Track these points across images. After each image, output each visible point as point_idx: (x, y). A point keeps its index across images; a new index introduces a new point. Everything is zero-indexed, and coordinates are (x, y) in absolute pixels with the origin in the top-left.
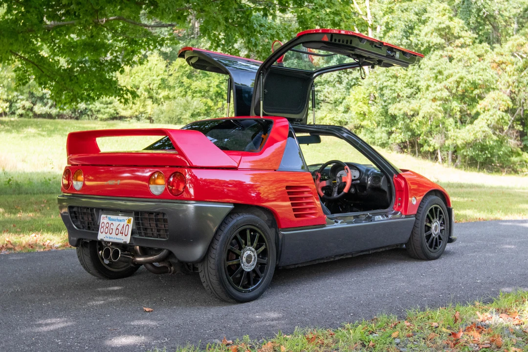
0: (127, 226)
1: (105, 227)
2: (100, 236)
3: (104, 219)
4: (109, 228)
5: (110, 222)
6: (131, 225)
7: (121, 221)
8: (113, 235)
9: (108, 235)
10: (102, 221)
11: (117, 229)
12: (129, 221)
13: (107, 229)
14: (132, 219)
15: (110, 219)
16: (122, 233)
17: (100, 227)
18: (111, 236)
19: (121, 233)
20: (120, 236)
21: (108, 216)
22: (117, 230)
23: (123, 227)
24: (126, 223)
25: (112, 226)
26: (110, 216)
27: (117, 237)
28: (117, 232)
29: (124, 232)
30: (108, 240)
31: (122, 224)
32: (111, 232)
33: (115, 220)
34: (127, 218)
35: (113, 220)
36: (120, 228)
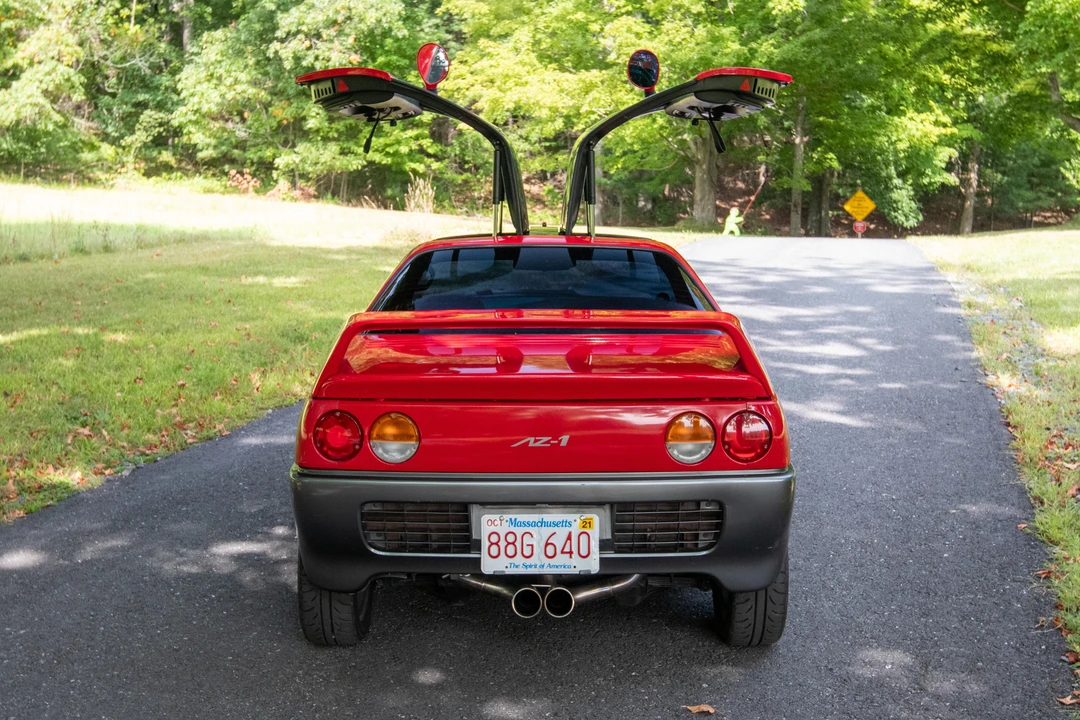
1: (503, 544)
2: (489, 566)
3: (489, 525)
4: (518, 544)
5: (519, 531)
6: (595, 533)
7: (556, 525)
8: (539, 558)
9: (519, 559)
10: (485, 529)
11: (547, 544)
12: (587, 524)
13: (511, 548)
14: (595, 518)
15: (514, 523)
16: (571, 553)
17: (485, 544)
18: (528, 562)
19: (563, 552)
20: (561, 559)
21: (507, 517)
22: (550, 548)
23: (569, 538)
24: (576, 529)
25: (527, 538)
26: (513, 517)
27: (552, 562)
28: (550, 552)
29: (575, 550)
30: (521, 571)
31: (562, 533)
32: (527, 552)
33: (535, 524)
34: (577, 516)
35: (529, 524)
36: (559, 541)
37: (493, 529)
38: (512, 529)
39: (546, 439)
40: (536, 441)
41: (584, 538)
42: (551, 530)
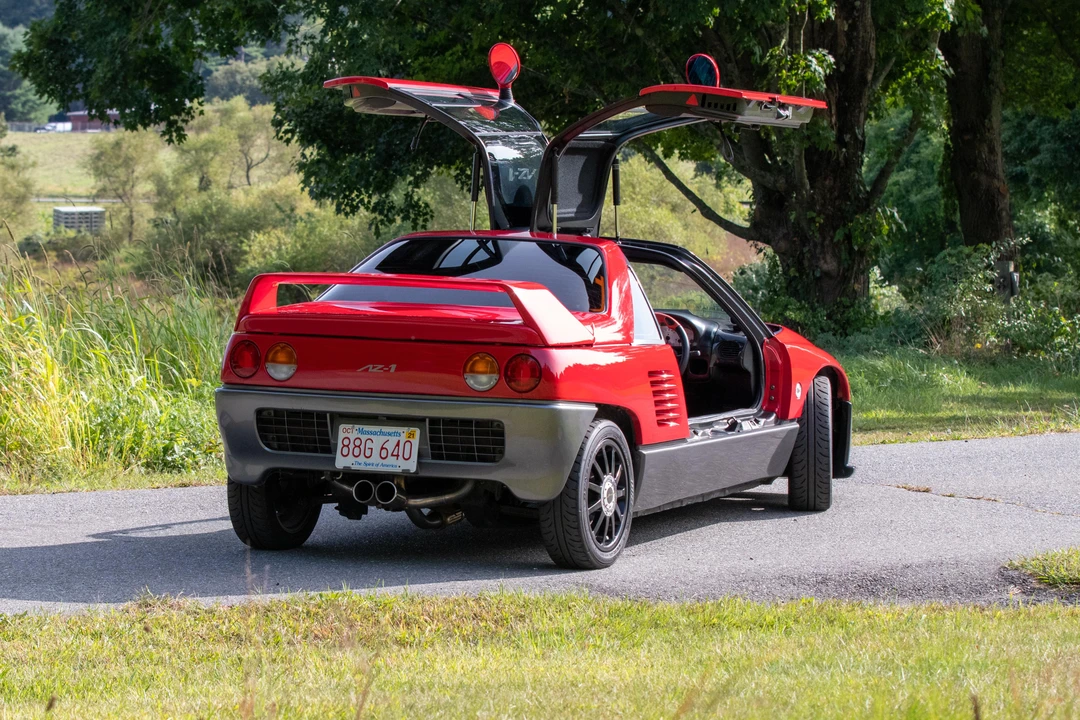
0: (408, 444)
1: (351, 446)
2: (341, 463)
3: (346, 433)
4: (362, 447)
5: (364, 438)
6: (416, 442)
7: (390, 434)
8: (375, 459)
9: (362, 459)
10: (341, 435)
11: (382, 448)
12: (411, 435)
13: (357, 450)
14: (417, 432)
15: (361, 432)
16: (398, 456)
17: (340, 446)
18: (368, 461)
19: (392, 455)
20: (391, 460)
21: (357, 427)
22: (384, 451)
23: (398, 445)
24: (403, 438)
25: (369, 443)
26: (361, 427)
27: (384, 462)
28: (384, 454)
29: (401, 454)
30: (362, 468)
31: (393, 440)
32: (368, 453)
33: (375, 433)
34: (405, 429)
35: (371, 433)
36: (390, 446)
37: (346, 435)
38: (360, 436)
39: (381, 366)
40: (374, 368)
42: (386, 438)
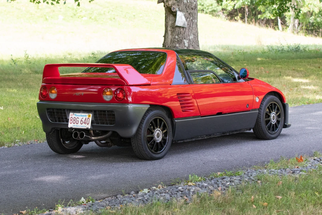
1: (73, 120)
2: (70, 126)
3: (72, 115)
4: (76, 120)
6: (91, 118)
7: (84, 116)
8: (79, 124)
10: (70, 116)
11: (81, 121)
12: (89, 116)
14: (91, 115)
17: (70, 120)
18: (77, 125)
19: (84, 123)
21: (75, 114)
23: (86, 119)
24: (87, 117)
25: (78, 119)
26: (76, 114)
27: (82, 125)
28: (82, 123)
29: (86, 122)
30: (76, 127)
31: (84, 118)
32: (77, 123)
34: (88, 114)
35: (78, 116)
36: (83, 120)
37: (72, 116)
38: (75, 117)
40: (77, 94)
41: (88, 119)
42: (82, 117)
